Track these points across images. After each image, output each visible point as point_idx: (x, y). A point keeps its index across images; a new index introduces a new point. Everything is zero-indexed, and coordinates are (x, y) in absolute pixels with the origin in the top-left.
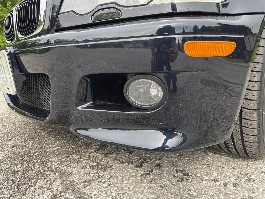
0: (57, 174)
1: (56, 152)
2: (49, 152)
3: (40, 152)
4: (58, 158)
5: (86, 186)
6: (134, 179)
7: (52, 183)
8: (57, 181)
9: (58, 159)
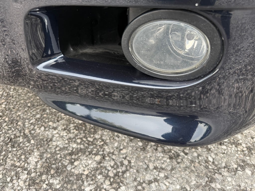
0: (32, 142)
1: (28, 103)
2: (18, 103)
3: (7, 102)
4: (31, 113)
5: (73, 160)
6: (134, 145)
7: (28, 159)
8: (34, 155)
9: (32, 115)
